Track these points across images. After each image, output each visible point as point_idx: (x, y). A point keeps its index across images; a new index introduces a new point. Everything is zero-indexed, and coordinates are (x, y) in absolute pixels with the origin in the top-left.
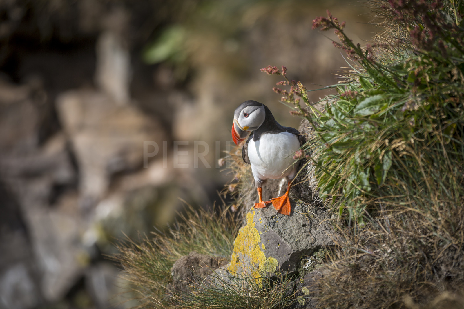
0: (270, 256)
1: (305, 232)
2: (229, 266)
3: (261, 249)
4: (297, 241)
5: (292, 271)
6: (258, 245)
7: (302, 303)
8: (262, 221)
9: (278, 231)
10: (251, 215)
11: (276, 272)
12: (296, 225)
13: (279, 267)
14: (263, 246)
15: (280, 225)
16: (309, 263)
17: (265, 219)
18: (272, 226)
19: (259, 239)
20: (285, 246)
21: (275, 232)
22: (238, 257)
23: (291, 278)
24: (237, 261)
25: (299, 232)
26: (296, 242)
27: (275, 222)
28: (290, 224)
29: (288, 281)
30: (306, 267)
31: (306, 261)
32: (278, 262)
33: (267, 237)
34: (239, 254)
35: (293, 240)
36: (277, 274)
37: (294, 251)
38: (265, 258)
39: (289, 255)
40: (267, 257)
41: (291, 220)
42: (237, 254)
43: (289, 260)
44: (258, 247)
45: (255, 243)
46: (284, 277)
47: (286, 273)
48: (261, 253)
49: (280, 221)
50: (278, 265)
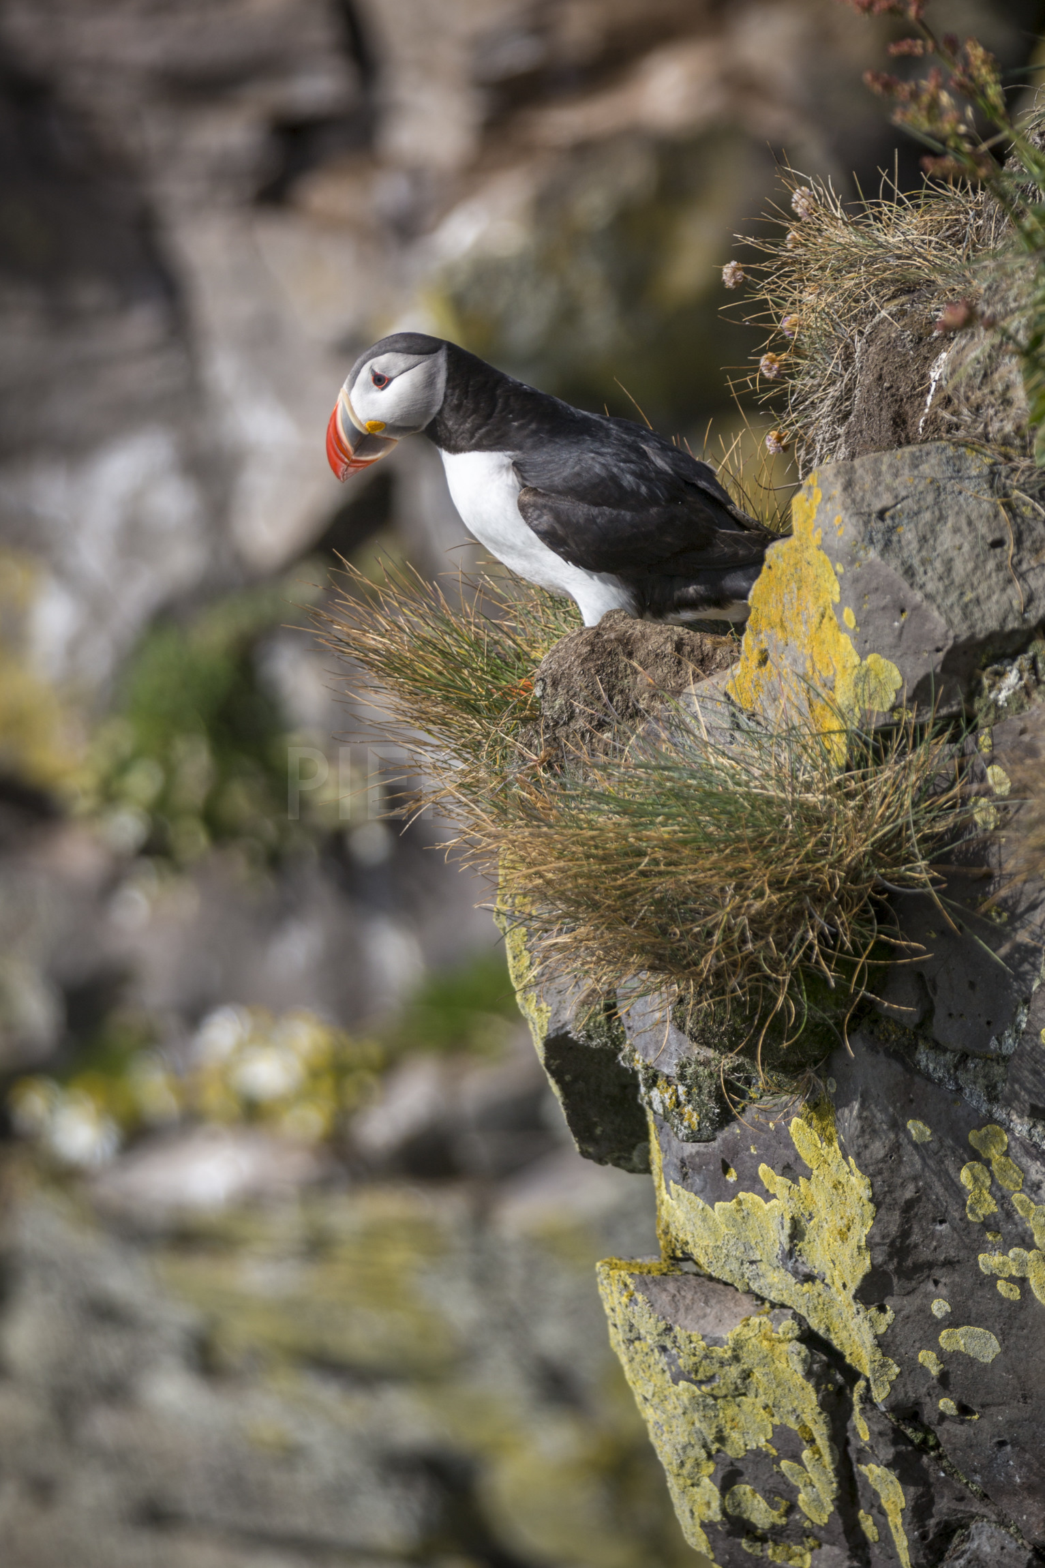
0: (872, 651)
1: (999, 567)
2: (733, 677)
3: (841, 627)
4: (971, 601)
5: (952, 706)
6: (830, 612)
7: (985, 822)
8: (846, 529)
9: (903, 563)
10: (807, 504)
11: (893, 709)
12: (969, 543)
13: (905, 695)
14: (849, 616)
15: (909, 543)
16: (1012, 678)
17: (854, 520)
18: (879, 546)
19: (833, 591)
20: (926, 618)
21: (892, 568)
22: (764, 646)
23: (947, 735)
24: (763, 661)
25: (976, 568)
26: (966, 605)
27: (891, 530)
28: (946, 540)
29: (937, 743)
30: (1002, 696)
31: (1000, 675)
32: (903, 673)
33: (861, 585)
34: (769, 637)
35: (953, 597)
36: (896, 717)
37: (956, 637)
38: (857, 660)
39: (938, 650)
40: (863, 655)
41: (949, 524)
42: (762, 636)
43: (938, 669)
44: (831, 619)
45: (821, 602)
46: (922, 728)
47: (929, 716)
48: (842, 641)
49: (912, 525)
50: (902, 687)
